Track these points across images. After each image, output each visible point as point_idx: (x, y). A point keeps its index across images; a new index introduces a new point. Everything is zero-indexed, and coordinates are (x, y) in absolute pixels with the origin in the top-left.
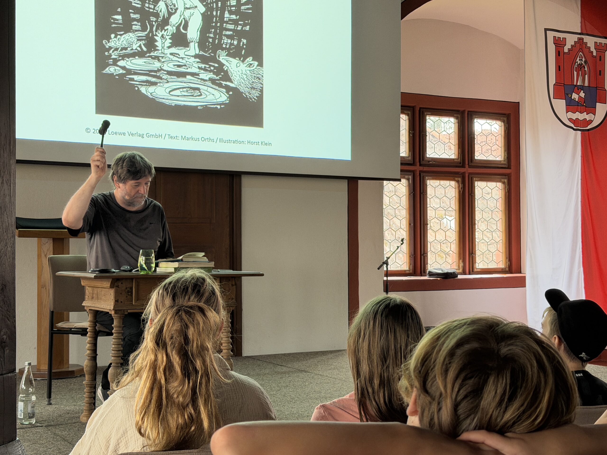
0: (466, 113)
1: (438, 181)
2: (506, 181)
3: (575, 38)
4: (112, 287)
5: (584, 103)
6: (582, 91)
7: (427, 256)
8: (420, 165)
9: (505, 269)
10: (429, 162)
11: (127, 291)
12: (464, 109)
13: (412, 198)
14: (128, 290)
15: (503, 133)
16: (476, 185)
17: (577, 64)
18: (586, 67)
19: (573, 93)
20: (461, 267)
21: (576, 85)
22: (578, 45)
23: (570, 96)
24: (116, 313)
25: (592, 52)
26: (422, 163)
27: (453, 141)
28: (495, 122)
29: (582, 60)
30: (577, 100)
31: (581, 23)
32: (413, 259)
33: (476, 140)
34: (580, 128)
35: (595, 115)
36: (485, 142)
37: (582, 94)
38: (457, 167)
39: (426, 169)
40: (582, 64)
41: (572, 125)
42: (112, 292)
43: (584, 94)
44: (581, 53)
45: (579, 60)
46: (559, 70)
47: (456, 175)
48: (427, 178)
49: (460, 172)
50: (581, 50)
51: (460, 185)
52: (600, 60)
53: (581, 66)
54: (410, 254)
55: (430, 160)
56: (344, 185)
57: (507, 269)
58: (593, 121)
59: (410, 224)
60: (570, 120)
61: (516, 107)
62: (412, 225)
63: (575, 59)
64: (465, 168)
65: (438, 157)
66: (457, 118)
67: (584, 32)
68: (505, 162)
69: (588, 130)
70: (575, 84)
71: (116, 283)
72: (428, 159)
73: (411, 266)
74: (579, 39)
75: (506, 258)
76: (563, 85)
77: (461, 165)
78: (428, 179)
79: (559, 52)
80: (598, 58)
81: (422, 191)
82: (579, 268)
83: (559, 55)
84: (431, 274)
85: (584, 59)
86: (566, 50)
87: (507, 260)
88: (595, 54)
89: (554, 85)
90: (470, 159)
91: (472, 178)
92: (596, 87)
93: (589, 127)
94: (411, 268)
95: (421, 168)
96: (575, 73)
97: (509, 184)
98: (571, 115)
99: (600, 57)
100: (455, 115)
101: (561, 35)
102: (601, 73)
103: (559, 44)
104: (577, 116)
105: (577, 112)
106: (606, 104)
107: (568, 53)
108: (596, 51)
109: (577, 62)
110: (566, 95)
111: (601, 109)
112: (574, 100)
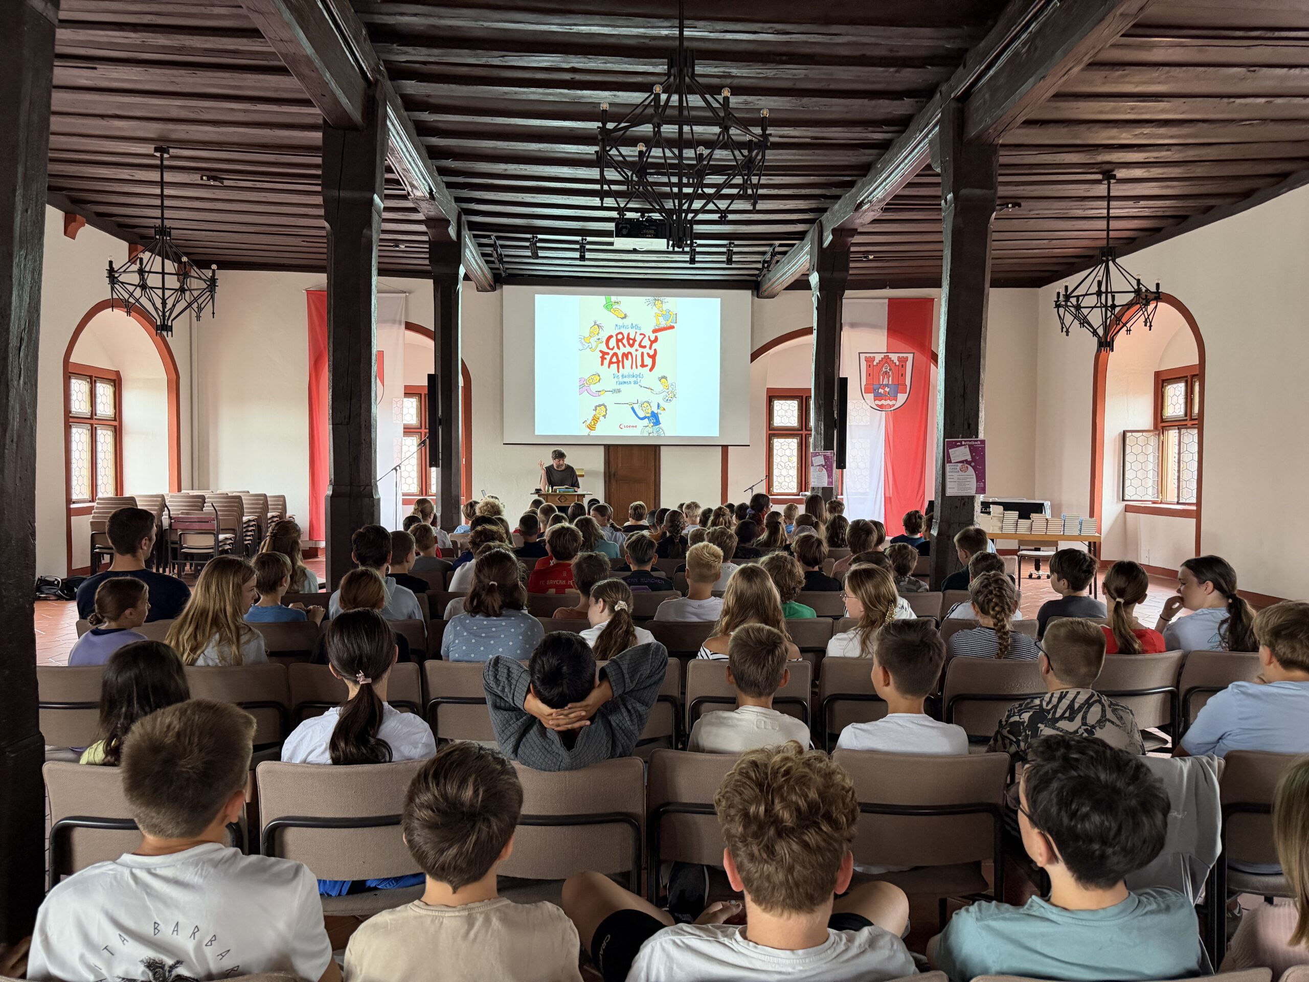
3: (882, 356)
5: (888, 394)
6: (887, 387)
18: (891, 372)
19: (880, 389)
21: (882, 384)
22: (884, 360)
23: (877, 391)
25: (896, 363)
29: (887, 368)
30: (883, 393)
31: (887, 346)
34: (885, 410)
35: (897, 401)
37: (887, 389)
40: (887, 371)
41: (879, 409)
44: (886, 364)
45: (885, 368)
46: (869, 376)
50: (886, 362)
58: (895, 405)
60: (877, 405)
63: (882, 368)
67: (890, 351)
69: (891, 411)
74: (886, 356)
76: (872, 385)
79: (869, 365)
80: (901, 366)
83: (869, 368)
85: (889, 368)
86: (875, 363)
88: (898, 364)
89: (865, 385)
92: (899, 384)
93: (891, 409)
96: (882, 377)
98: (877, 403)
101: (872, 355)
102: (903, 375)
103: (869, 361)
104: (883, 402)
105: (883, 400)
106: (906, 394)
107: (876, 365)
108: (899, 362)
109: (884, 370)
110: (874, 391)
111: (902, 397)
112: (881, 393)
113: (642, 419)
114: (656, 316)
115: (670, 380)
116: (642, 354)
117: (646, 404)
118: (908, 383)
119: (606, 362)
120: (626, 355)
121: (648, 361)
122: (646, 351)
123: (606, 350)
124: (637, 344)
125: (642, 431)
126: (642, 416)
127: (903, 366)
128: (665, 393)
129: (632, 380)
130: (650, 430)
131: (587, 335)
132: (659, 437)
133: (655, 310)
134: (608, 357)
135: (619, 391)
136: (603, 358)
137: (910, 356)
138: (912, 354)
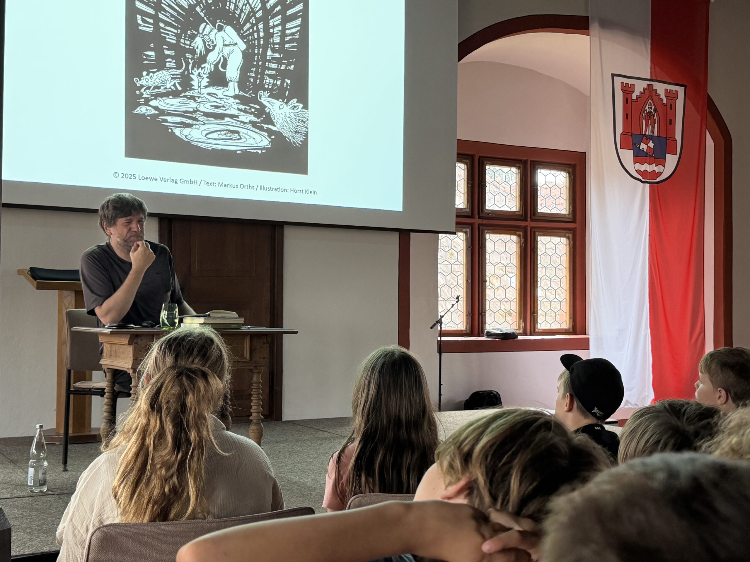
0: (529, 163)
1: (498, 235)
2: (571, 236)
3: (644, 84)
4: (130, 344)
5: (653, 154)
6: (651, 141)
7: (485, 315)
8: (479, 217)
9: (569, 329)
10: (489, 214)
12: (527, 159)
13: (470, 254)
15: (568, 185)
16: (539, 240)
17: (645, 112)
18: (655, 115)
19: (642, 143)
20: (521, 327)
21: (645, 135)
22: (647, 92)
23: (638, 146)
24: (134, 372)
25: (662, 100)
26: (481, 215)
27: (515, 192)
28: (559, 173)
29: (651, 108)
30: (645, 150)
32: (470, 318)
33: (539, 192)
34: (648, 181)
35: (664, 167)
36: (548, 194)
37: (651, 145)
38: (518, 220)
39: (485, 222)
40: (651, 112)
41: (640, 178)
42: (130, 349)
43: (653, 144)
44: (650, 101)
45: (649, 108)
46: (627, 118)
47: (518, 229)
48: (486, 231)
49: (521, 226)
50: (650, 97)
51: (522, 239)
52: (671, 109)
53: (650, 114)
54: (467, 313)
55: (490, 212)
56: (395, 238)
57: (571, 330)
58: (662, 173)
59: (467, 281)
60: (638, 171)
61: (582, 156)
62: (470, 281)
63: (644, 108)
64: (527, 221)
65: (498, 209)
66: (519, 168)
67: (654, 78)
68: (571, 216)
69: (657, 183)
70: (644, 133)
71: (134, 339)
72: (487, 211)
73: (468, 325)
74: (649, 85)
75: (570, 318)
76: (631, 134)
77: (522, 218)
78: (488, 233)
79: (627, 99)
80: (668, 107)
81: (481, 246)
82: (646, 329)
83: (627, 102)
84: (489, 334)
85: (653, 108)
86: (634, 97)
87: (571, 320)
88: (665, 102)
89: (621, 134)
90: (532, 212)
91: (534, 232)
92: (667, 137)
93: (657, 180)
94: (468, 328)
95: (480, 221)
96: (644, 122)
97: (574, 239)
98: (638, 166)
99: (671, 105)
100: (517, 165)
101: (630, 81)
102: (672, 122)
103: (627, 90)
104: (645, 167)
105: (646, 164)
106: (676, 155)
107: (636, 101)
108: (667, 99)
109: (646, 110)
110: (634, 145)
111: (671, 161)
112: (643, 150)
118: (678, 137)
127: (672, 107)
137: (681, 90)
138: (684, 88)
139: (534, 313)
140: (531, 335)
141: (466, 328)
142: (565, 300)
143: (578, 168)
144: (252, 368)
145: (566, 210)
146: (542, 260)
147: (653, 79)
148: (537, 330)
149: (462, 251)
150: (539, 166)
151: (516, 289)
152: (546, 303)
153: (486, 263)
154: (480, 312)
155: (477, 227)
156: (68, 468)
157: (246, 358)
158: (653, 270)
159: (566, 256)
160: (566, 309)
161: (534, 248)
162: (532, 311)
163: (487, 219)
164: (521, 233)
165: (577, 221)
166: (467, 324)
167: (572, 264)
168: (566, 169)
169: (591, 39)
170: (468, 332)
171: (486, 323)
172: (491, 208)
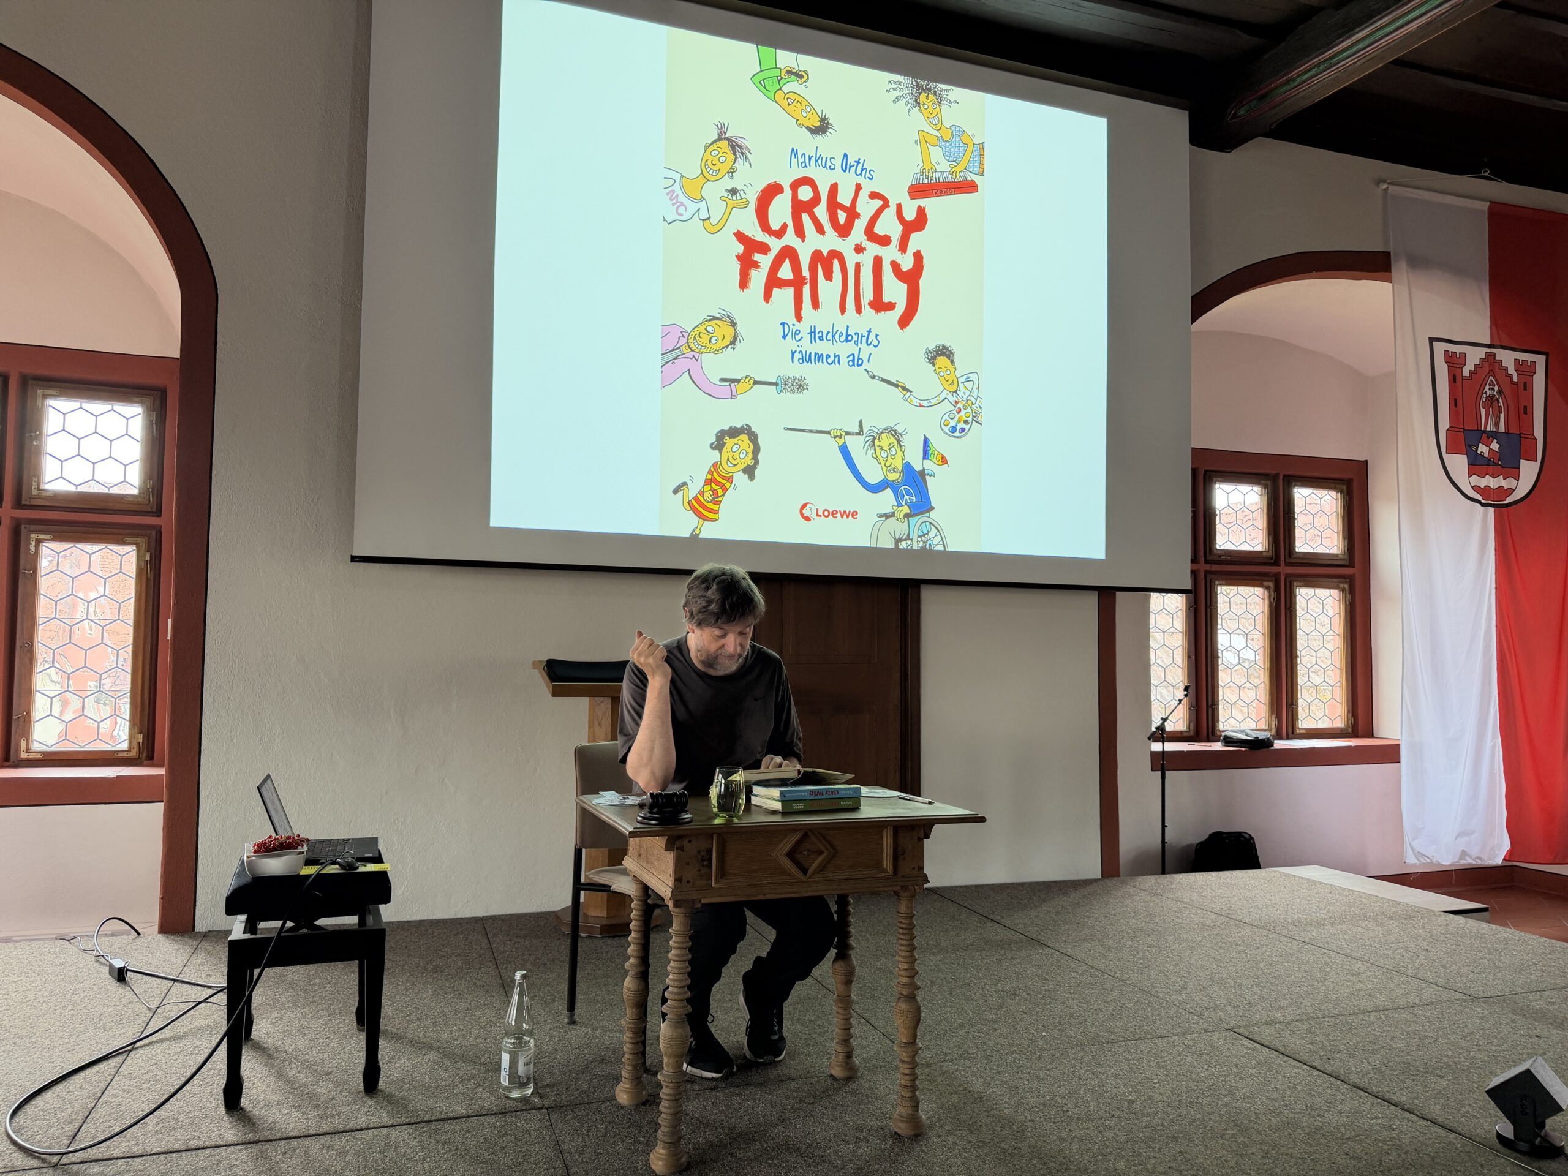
0: (1281, 478)
1: (1235, 588)
2: (1346, 586)
3: (1481, 352)
4: (668, 848)
5: (1499, 460)
6: (1495, 441)
7: (1218, 709)
8: (1206, 562)
9: (1346, 729)
10: (1220, 556)
11: (700, 857)
12: (1277, 472)
13: (1192, 617)
14: (703, 856)
15: (1340, 511)
16: (1297, 593)
17: (1485, 395)
18: (1500, 400)
19: (1480, 445)
20: (1274, 726)
21: (1485, 431)
22: (1486, 365)
23: (1474, 448)
24: (676, 905)
25: (1511, 376)
26: (1208, 559)
27: (1260, 522)
28: (1326, 492)
29: (1493, 389)
30: (1486, 455)
31: (1491, 328)
32: (1194, 713)
33: (1296, 521)
34: (1492, 502)
35: (1518, 481)
36: (1310, 524)
37: (1495, 446)
38: (1265, 564)
39: (1215, 568)
40: (1494, 396)
41: (1480, 498)
42: (670, 857)
43: (1498, 446)
44: (1491, 378)
45: (1489, 389)
46: (1456, 406)
47: (1266, 578)
48: (1217, 582)
49: (1271, 573)
50: (1492, 372)
51: (1272, 593)
52: (1525, 389)
53: (1492, 399)
54: (1189, 704)
55: (1223, 553)
56: (1093, 599)
57: (1350, 730)
58: (1514, 490)
59: (1189, 657)
60: (1476, 488)
61: (1362, 467)
62: (1193, 658)
63: (1482, 388)
64: (1280, 566)
65: (1234, 548)
66: (1265, 486)
67: (1497, 343)
68: (1346, 557)
69: (1507, 505)
70: (1483, 429)
71: (676, 842)
72: (1218, 552)
73: (1192, 724)
74: (1488, 355)
75: (1348, 712)
76: (1462, 430)
77: (1272, 561)
78: (1220, 584)
79: (1454, 376)
80: (1522, 386)
81: (1209, 604)
82: (1494, 737)
83: (1455, 381)
84: (1228, 740)
85: (1496, 388)
86: (1466, 372)
87: (1350, 715)
88: (1515, 379)
89: (1447, 430)
90: (1287, 551)
91: (1290, 582)
92: (1520, 434)
93: (1508, 500)
94: (1192, 728)
95: (1208, 567)
96: (1483, 411)
97: (1352, 591)
98: (1475, 481)
99: (1525, 383)
100: (1263, 482)
101: (1458, 349)
102: (1527, 411)
103: (1454, 362)
104: (1489, 482)
105: (1487, 476)
106: (1536, 461)
107: (1470, 378)
108: (1518, 374)
109: (1486, 392)
110: (1468, 448)
111: (1529, 471)
112: (1482, 455)
113: (875, 489)
114: (923, 140)
115: (963, 364)
116: (878, 262)
117: (886, 440)
118: (1539, 432)
119: (759, 278)
120: (824, 261)
121: (895, 291)
122: (890, 253)
123: (756, 233)
124: (860, 225)
125: (876, 531)
126: (874, 475)
127: (1527, 386)
128: (947, 407)
129: (845, 350)
130: (899, 527)
131: (693, 171)
132: (926, 554)
133: (917, 120)
134: (765, 261)
135: (799, 385)
136: (747, 264)
137: (1540, 360)
138: (1545, 357)
139: (1292, 704)
140: (1288, 738)
141: (1189, 727)
142: (1338, 684)
143: (1355, 484)
144: (898, 888)
145: (1338, 548)
146: (1304, 625)
147: (1495, 344)
148: (1298, 731)
149: (1180, 612)
150: (1297, 483)
151: (1264, 669)
152: (1311, 690)
153: (1217, 629)
154: (1210, 704)
155: (1203, 577)
156: (576, 1017)
157: (885, 871)
158: (1505, 644)
159: (1340, 617)
160: (1341, 697)
161: (1291, 606)
162: (1290, 701)
163: (1218, 564)
164: (1271, 584)
165: (1356, 565)
166: (1190, 722)
167: (1349, 627)
168: (1338, 486)
169: (1395, 288)
170: (1192, 733)
171: (1218, 721)
172: (1222, 548)
